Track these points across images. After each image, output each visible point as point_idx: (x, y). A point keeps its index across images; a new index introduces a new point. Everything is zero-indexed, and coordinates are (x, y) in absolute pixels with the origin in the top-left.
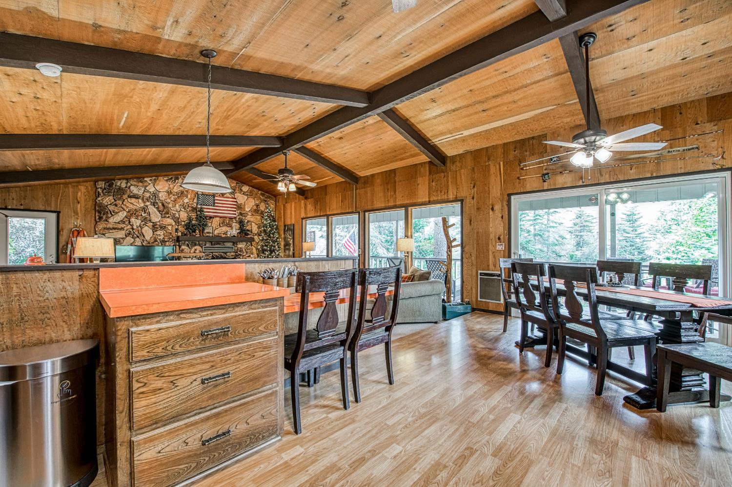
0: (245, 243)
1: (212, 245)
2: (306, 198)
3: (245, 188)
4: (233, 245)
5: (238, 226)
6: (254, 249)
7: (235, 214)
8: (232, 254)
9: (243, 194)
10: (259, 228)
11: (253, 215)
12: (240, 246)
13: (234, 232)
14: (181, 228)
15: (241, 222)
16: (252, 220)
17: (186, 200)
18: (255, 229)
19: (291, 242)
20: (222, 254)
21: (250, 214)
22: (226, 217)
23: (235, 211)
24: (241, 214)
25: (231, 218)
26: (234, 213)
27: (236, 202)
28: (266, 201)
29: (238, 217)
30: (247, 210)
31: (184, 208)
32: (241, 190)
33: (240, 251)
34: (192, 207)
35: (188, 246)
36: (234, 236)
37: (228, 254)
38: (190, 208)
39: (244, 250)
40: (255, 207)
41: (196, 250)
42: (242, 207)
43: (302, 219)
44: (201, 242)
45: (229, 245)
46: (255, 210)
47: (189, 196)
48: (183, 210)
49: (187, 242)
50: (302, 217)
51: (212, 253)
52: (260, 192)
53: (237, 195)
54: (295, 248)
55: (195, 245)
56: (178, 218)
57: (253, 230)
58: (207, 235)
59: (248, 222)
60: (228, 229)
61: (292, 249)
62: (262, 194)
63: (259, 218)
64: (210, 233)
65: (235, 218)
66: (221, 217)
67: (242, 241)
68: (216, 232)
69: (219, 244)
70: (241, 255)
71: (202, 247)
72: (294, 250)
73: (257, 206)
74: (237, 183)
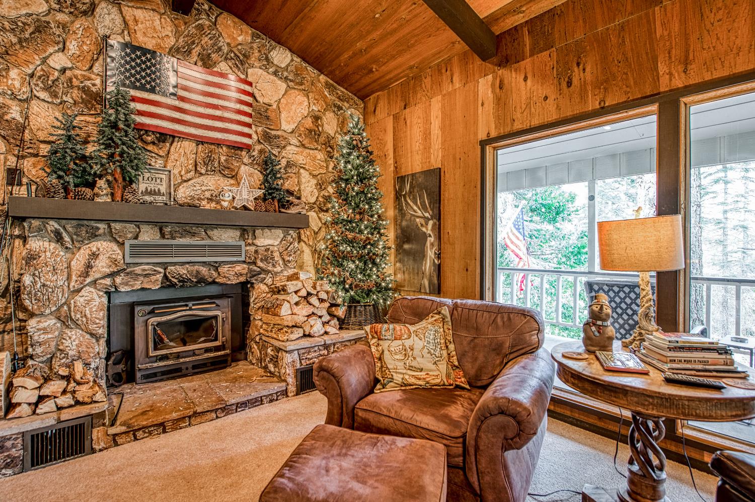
0: (279, 233)
1: (163, 236)
2: (505, 62)
3: (282, 57)
4: (242, 237)
5: (258, 177)
6: (307, 251)
7: (249, 136)
8: (239, 268)
9: (275, 73)
10: (320, 186)
11: (303, 146)
12: (267, 242)
13: (245, 195)
14: (32, 169)
15: (268, 166)
16: (301, 159)
17: (58, 61)
18: (309, 190)
19: (428, 229)
20: (204, 270)
21: (294, 141)
22: (218, 143)
23: (249, 126)
24: (267, 138)
25: (237, 148)
26: (246, 130)
27: (252, 95)
28: (340, 108)
29: (258, 147)
30: (287, 126)
31: (47, 89)
32: (267, 59)
33: (265, 259)
34: (85, 90)
35: (59, 238)
36: (245, 208)
37: (224, 269)
38: (76, 93)
39: (276, 255)
40: (309, 123)
41: (94, 256)
42: (272, 115)
43: (483, 144)
44: (116, 226)
45: (229, 237)
46: (310, 131)
47: (73, 46)
48: (43, 95)
49: (53, 225)
50: (482, 136)
51: (165, 266)
52: (323, 78)
53: (255, 73)
54: (446, 247)
55: (94, 235)
56: (22, 128)
57: (304, 194)
58: (148, 198)
59: (289, 165)
60: (225, 183)
61: (431, 253)
62: (328, 85)
63: (320, 156)
64: (159, 193)
65: (248, 148)
66: (200, 141)
67: (270, 227)
68: (183, 193)
69: (193, 235)
70: (267, 272)
71: (121, 245)
72: (439, 256)
73: (316, 118)
74: (253, 35)
